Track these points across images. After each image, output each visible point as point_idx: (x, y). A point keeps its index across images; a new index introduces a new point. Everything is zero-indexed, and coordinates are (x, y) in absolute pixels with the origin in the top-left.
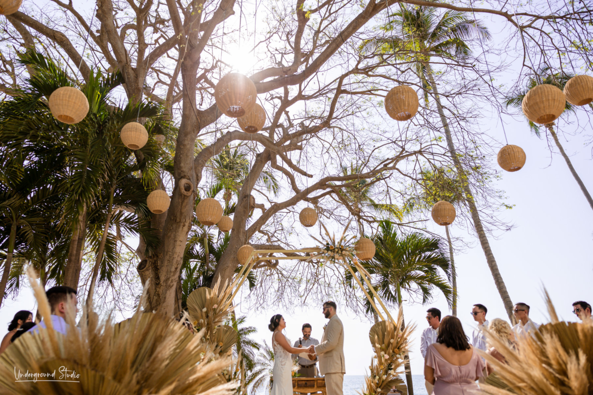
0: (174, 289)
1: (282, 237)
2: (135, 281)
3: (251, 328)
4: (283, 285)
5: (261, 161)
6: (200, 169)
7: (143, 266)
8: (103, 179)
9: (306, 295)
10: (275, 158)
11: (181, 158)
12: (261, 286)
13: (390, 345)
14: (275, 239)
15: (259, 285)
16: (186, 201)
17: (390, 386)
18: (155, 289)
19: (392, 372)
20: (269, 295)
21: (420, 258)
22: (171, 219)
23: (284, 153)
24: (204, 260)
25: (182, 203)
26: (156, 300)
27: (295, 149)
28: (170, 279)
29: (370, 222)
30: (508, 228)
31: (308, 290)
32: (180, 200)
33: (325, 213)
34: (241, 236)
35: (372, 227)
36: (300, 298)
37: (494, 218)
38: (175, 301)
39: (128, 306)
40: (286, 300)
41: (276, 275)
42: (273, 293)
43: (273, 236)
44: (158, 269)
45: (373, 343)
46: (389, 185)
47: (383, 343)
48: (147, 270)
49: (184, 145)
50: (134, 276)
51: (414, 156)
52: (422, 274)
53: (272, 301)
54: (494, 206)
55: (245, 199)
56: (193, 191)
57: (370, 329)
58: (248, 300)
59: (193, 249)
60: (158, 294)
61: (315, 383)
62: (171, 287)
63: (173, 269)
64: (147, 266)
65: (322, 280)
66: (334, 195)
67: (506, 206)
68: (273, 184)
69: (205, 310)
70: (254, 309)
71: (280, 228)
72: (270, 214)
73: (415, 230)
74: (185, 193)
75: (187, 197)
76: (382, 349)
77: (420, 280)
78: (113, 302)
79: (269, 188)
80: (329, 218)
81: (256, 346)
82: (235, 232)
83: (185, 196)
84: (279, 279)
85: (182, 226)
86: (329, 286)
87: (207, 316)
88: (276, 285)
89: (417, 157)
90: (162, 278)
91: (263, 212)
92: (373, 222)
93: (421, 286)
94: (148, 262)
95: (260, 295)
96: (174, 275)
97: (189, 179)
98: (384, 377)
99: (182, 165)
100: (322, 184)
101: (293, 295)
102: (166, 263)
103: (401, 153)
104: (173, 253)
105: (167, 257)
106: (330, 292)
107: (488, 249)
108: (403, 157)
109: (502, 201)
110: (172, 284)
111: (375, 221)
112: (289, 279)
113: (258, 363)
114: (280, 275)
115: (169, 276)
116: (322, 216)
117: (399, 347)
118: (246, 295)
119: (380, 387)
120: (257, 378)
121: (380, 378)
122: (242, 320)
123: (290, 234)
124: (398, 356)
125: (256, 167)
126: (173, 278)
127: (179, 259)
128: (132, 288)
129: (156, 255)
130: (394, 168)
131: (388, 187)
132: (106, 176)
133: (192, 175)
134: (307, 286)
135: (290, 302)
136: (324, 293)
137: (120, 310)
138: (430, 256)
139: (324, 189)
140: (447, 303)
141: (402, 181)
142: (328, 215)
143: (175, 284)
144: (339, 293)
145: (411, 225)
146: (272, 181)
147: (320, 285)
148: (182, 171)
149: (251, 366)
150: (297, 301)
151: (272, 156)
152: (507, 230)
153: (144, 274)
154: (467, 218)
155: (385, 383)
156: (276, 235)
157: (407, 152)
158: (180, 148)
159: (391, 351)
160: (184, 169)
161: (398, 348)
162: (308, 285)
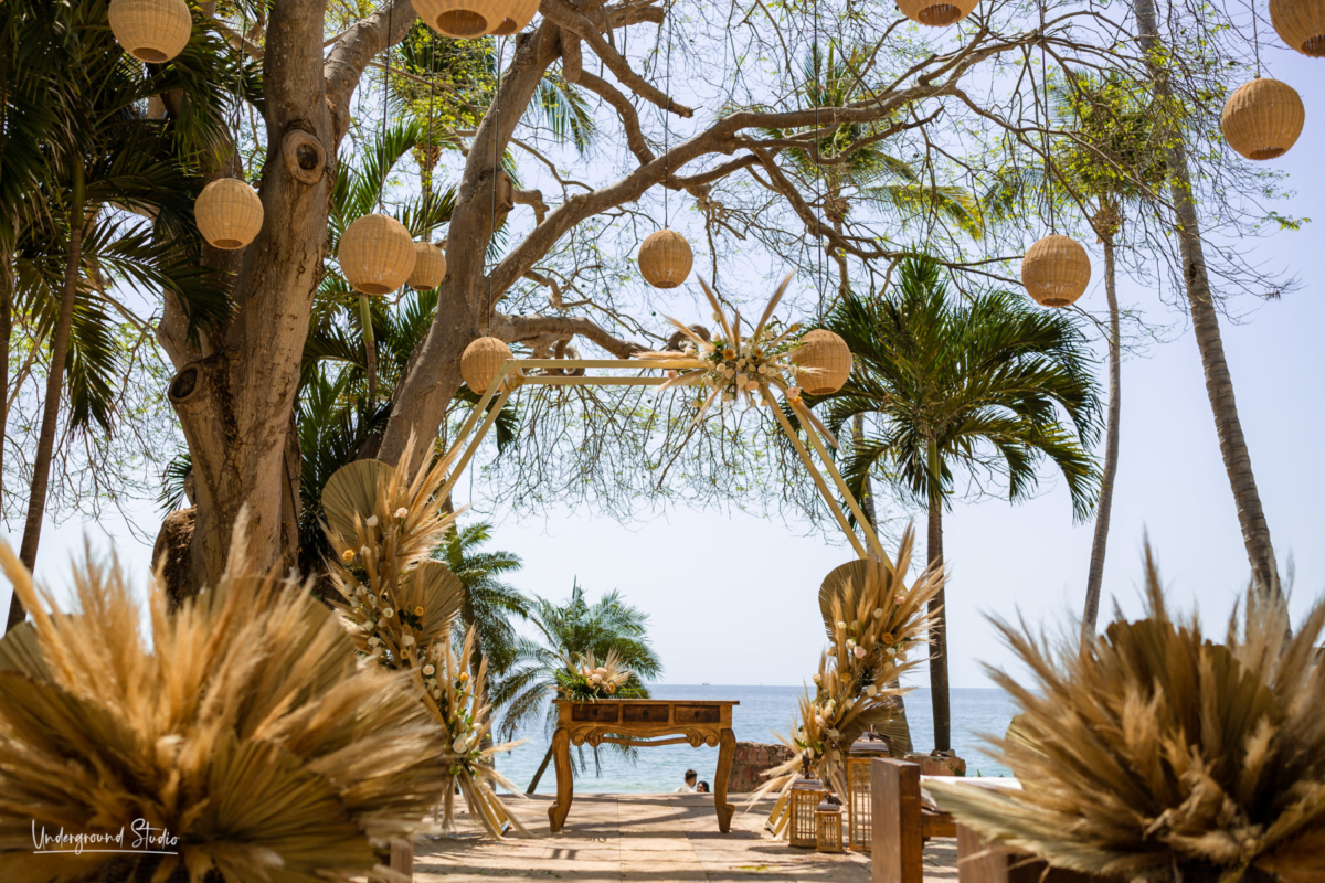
0: (278, 451)
1: (599, 289)
2: (151, 413)
3: (503, 555)
4: (599, 432)
5: (533, 59)
6: (343, 94)
7: (186, 388)
8: (60, 140)
9: (665, 464)
10: (577, 47)
11: (284, 62)
12: (532, 433)
13: (872, 625)
14: (574, 297)
15: (527, 431)
16: (304, 199)
17: (862, 724)
18: (226, 452)
19: (871, 690)
20: (557, 462)
21: (1004, 371)
22: (261, 252)
23: (606, 37)
24: (361, 360)
25: (294, 205)
26: (230, 482)
27: (640, 19)
28: (268, 426)
29: (865, 256)
30: (1272, 291)
31: (671, 452)
32: (286, 197)
33: (733, 222)
34: (470, 296)
35: (872, 270)
36: (647, 474)
37: (1236, 260)
38: (283, 484)
39: (134, 484)
40: (608, 477)
41: (579, 403)
42: (567, 455)
43: (569, 285)
44: (231, 396)
45: (828, 616)
46: (933, 140)
47: (855, 618)
48: (200, 398)
49: (294, 23)
50: (148, 398)
51: (1018, 48)
52: (1011, 414)
53: (567, 478)
54: (1243, 219)
55: (481, 183)
56: (326, 169)
57: (822, 581)
58: (494, 475)
59: (326, 325)
60: (235, 468)
61: (671, 713)
62: (269, 446)
63: (274, 397)
64: (198, 387)
65: (716, 420)
66: (759, 169)
67: (1282, 221)
68: (574, 115)
69: (373, 521)
70: (509, 502)
71: (592, 262)
72: (559, 227)
73: (1000, 283)
74: (302, 175)
75: (309, 186)
76: (849, 633)
77: (1001, 433)
78: (90, 472)
79: (558, 130)
80: (744, 238)
81: (516, 604)
82: (453, 284)
83: (300, 182)
84: (586, 415)
85: (294, 274)
86: (734, 440)
87: (380, 539)
88: (577, 434)
89: (1027, 56)
90: (245, 423)
91: (540, 218)
92: (874, 256)
93: (1004, 449)
94: (200, 374)
95: (529, 462)
96: (276, 415)
97: (312, 131)
98: (850, 704)
99: (289, 84)
100: (720, 137)
101: (627, 461)
102: (252, 379)
103: (979, 38)
104: (273, 350)
105: (255, 363)
106: (739, 458)
107: (1214, 345)
108: (982, 54)
109: (1270, 205)
110: (271, 440)
111: (880, 253)
112: (616, 416)
113: (523, 652)
114: (591, 404)
115: (262, 417)
116: (723, 230)
117: (897, 628)
118: (488, 462)
119: (837, 727)
120: (521, 692)
121: (838, 706)
122: (477, 534)
123: (624, 278)
124: (890, 651)
125: (517, 80)
126: (275, 422)
127: (290, 368)
128: (142, 433)
129: (220, 355)
130: (950, 89)
131: (929, 145)
132: (68, 131)
133: (320, 118)
134: (668, 438)
135: (620, 484)
136: (719, 460)
137: (113, 496)
138: (1034, 366)
139: (729, 152)
140: (1070, 502)
141: (974, 127)
142: (741, 228)
143: (281, 438)
144: (764, 460)
145: (994, 268)
146: (568, 105)
147: (708, 435)
148: (288, 105)
149: (502, 658)
150: (640, 480)
151: (566, 44)
152: (1271, 295)
153: (190, 410)
154: (1159, 255)
155: (849, 718)
156: (578, 282)
157: (995, 36)
158: (280, 30)
159: (873, 638)
160: (294, 99)
161: (894, 632)
162: (674, 436)
